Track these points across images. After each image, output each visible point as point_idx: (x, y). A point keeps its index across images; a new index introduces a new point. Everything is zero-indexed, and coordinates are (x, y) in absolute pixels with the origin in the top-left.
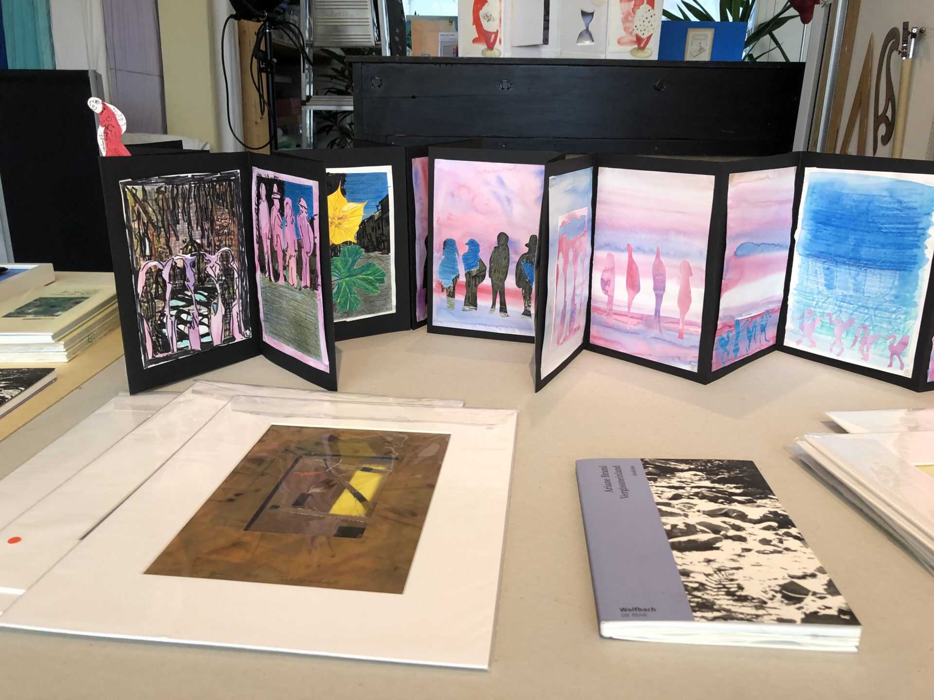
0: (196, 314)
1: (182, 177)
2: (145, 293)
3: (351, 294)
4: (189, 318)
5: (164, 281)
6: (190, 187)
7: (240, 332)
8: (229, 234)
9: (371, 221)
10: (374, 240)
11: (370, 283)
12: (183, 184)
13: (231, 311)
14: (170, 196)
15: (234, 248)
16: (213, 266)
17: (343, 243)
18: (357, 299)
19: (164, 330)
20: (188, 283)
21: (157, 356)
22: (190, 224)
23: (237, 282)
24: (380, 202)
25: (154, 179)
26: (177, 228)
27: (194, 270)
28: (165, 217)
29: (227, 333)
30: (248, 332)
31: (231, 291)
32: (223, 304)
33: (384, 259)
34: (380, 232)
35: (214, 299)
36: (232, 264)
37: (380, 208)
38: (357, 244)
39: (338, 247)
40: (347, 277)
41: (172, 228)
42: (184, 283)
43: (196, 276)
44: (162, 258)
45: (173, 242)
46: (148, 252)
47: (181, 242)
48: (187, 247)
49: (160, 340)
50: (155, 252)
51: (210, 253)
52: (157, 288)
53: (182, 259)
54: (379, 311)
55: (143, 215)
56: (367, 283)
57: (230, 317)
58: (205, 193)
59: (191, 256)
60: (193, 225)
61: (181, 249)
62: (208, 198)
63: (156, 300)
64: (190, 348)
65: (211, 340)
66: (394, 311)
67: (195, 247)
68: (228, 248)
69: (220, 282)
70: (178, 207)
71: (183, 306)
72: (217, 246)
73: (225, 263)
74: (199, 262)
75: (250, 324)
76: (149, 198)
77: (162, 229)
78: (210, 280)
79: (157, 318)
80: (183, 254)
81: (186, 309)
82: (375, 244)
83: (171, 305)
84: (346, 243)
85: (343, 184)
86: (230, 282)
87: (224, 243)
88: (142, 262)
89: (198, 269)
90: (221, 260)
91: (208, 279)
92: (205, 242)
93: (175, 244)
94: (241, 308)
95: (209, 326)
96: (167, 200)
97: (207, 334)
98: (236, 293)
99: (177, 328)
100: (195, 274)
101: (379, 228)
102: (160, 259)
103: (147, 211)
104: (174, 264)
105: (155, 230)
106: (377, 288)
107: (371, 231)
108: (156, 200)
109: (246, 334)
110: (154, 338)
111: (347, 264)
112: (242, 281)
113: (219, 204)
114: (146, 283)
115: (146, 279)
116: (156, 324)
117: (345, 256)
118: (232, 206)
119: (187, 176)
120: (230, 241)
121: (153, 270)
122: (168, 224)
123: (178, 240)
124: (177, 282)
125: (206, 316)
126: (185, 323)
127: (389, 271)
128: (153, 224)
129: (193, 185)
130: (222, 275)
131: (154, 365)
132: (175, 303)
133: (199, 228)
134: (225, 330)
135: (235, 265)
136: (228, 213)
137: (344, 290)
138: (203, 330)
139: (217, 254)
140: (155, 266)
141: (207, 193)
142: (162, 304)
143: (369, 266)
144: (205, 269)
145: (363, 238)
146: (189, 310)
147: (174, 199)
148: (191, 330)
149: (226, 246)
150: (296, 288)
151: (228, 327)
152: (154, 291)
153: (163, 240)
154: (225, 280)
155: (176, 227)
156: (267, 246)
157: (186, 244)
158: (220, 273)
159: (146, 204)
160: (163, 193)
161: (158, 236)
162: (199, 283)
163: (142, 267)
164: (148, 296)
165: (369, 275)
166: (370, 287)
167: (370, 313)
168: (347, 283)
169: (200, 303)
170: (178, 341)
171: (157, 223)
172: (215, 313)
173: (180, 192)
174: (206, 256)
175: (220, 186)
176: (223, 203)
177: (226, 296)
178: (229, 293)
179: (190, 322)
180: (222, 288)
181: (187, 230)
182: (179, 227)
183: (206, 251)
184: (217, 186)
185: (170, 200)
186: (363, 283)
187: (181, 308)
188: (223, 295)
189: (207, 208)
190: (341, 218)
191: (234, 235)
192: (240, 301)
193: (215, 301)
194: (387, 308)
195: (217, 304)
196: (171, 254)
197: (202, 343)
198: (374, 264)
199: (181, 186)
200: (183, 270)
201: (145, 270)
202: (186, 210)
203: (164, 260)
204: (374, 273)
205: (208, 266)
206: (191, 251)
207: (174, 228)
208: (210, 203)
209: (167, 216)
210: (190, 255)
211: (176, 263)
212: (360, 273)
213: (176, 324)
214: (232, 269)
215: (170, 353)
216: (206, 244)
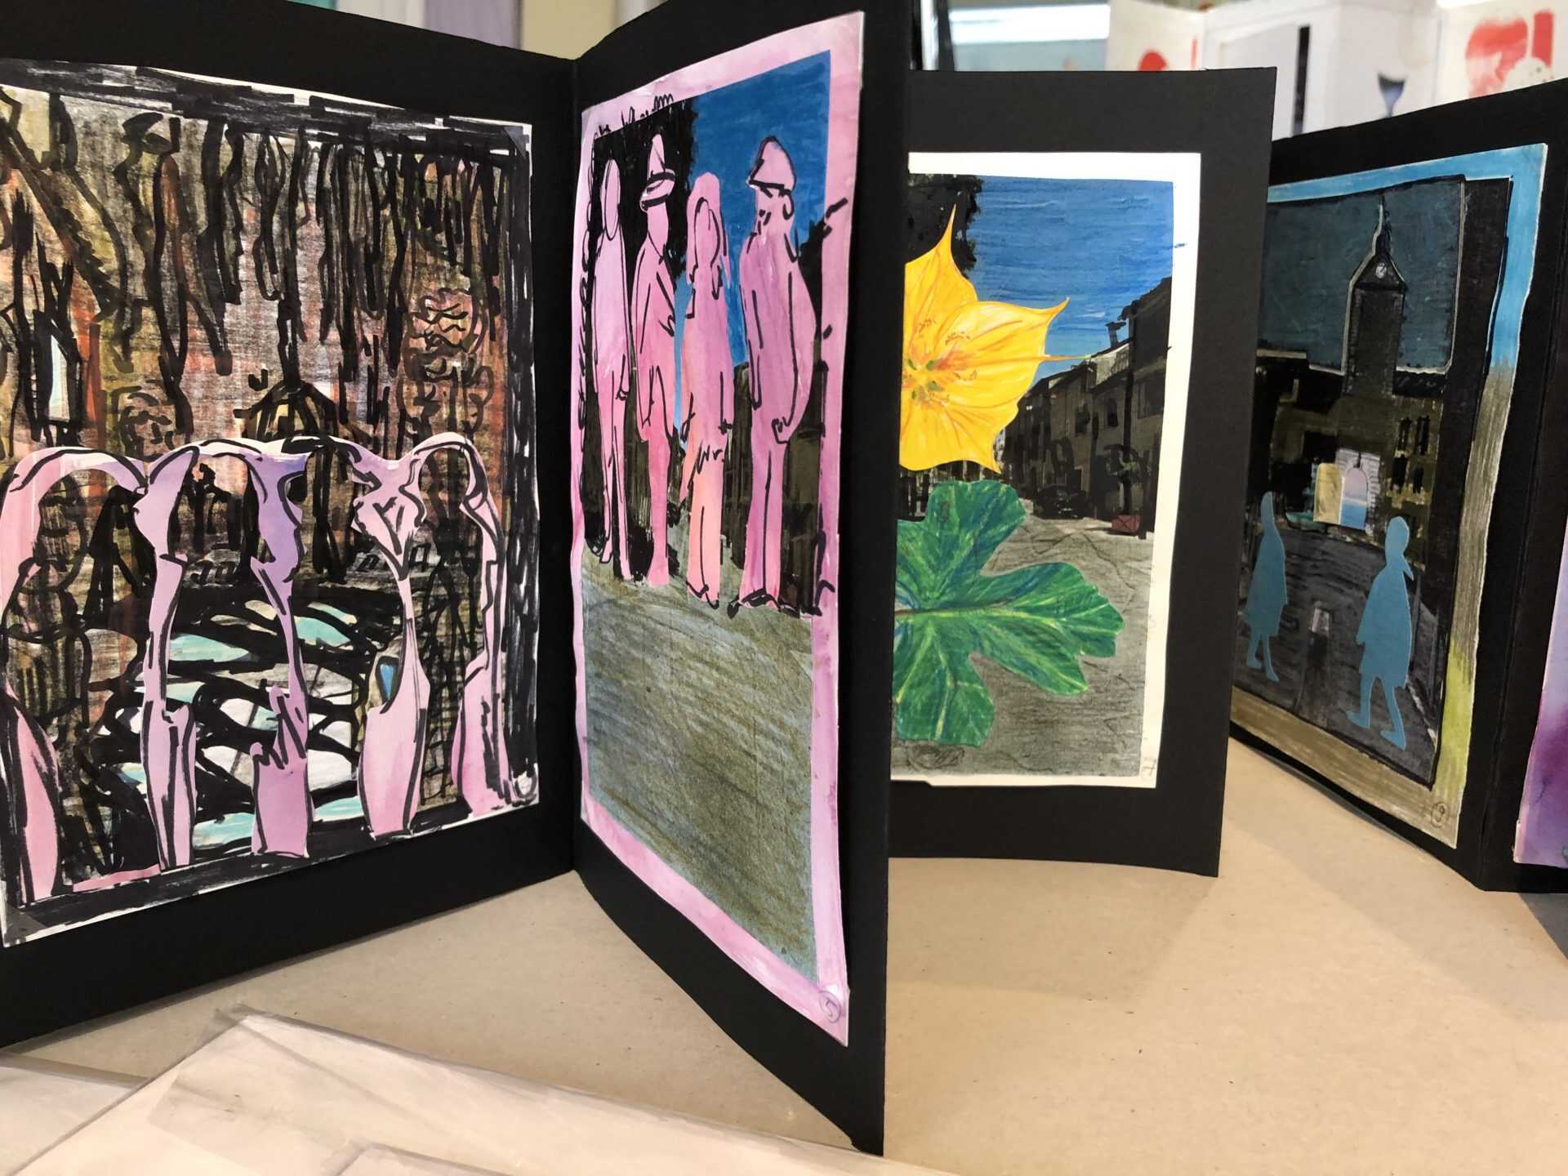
0: (297, 701)
1: (262, 96)
2: (31, 594)
3: (956, 677)
4: (263, 720)
5: (143, 548)
6: (302, 147)
7: (492, 780)
8: (469, 378)
9: (1077, 384)
10: (1083, 467)
11: (1049, 644)
12: (266, 132)
13: (456, 696)
14: (198, 171)
15: (486, 439)
16: (391, 502)
17: (942, 467)
18: (982, 703)
19: (131, 770)
20: (267, 566)
21: (79, 887)
22: (289, 310)
23: (492, 579)
24: (1132, 310)
25: (117, 74)
26: (227, 320)
27: (297, 511)
28: (165, 259)
29: (436, 784)
30: (524, 782)
31: (464, 615)
32: (426, 664)
33: (1118, 553)
34: (1115, 436)
35: (386, 642)
36: (473, 503)
37: (1124, 333)
38: (1004, 477)
39: (919, 481)
40: (945, 607)
41: (200, 312)
42: (245, 563)
43: (308, 539)
44: (139, 441)
45: (200, 377)
46: (58, 405)
47: (238, 378)
48: (268, 405)
49: (105, 811)
50: (102, 411)
51: (376, 445)
52: (101, 578)
53: (241, 457)
54: (1076, 767)
55: (45, 228)
56: (1033, 645)
57: (454, 720)
58: (373, 187)
59: (286, 449)
60: (304, 318)
61: (238, 414)
62: (387, 212)
63: (91, 632)
64: (256, 846)
65: (361, 814)
66: (1146, 778)
67: (307, 415)
68: (461, 439)
69: (415, 574)
70: (239, 227)
71: (236, 666)
72: (414, 421)
73: (443, 496)
74: (322, 481)
75: (534, 747)
76: (83, 155)
77: (148, 313)
78: (372, 562)
79: (96, 713)
80: (245, 435)
81: (250, 679)
82: (1085, 486)
83: (172, 655)
84: (955, 469)
85: (963, 223)
86: (459, 575)
87: (445, 411)
88: (21, 448)
89: (320, 509)
90: (426, 480)
91: (361, 556)
92: (358, 396)
93: (209, 385)
94: (501, 687)
95: (353, 755)
96: (181, 185)
97: (345, 790)
98: (483, 626)
99: (200, 757)
100: (299, 530)
101: (1112, 421)
102: (127, 444)
103: (67, 215)
104: (198, 475)
105: (106, 311)
106: (1075, 672)
107: (1070, 429)
108: (121, 172)
109: (517, 787)
110: (68, 803)
111: (950, 556)
112: (514, 579)
113: (431, 247)
114: (39, 548)
115: (43, 531)
116: (85, 740)
117: (944, 520)
118: (490, 269)
119: (291, 98)
120: (473, 410)
121: (85, 492)
122: (182, 294)
123: (224, 369)
124: (208, 558)
125: (345, 713)
126: (239, 737)
127: (1139, 606)
128: (98, 282)
129: (314, 144)
130: (426, 547)
131: (61, 928)
132: (191, 648)
133: (334, 335)
134: (428, 774)
135: (488, 510)
136: (470, 292)
137: (925, 659)
138: (327, 769)
139: (408, 455)
140: (98, 476)
141: (382, 192)
142: (125, 648)
143: (1050, 573)
144: (353, 513)
145: (1033, 455)
146: (264, 683)
147: (221, 187)
148: (269, 771)
149: (451, 426)
150: (716, 606)
151: (440, 761)
152: (86, 587)
153: (145, 362)
154: (439, 568)
155: (220, 314)
156: (614, 429)
157: (263, 394)
158: (422, 536)
159: (65, 180)
160: (165, 149)
161: (124, 338)
162: (318, 569)
163: (22, 470)
164: (47, 609)
165: (1047, 611)
166: (1046, 664)
167: (1032, 770)
168: (943, 633)
169: (319, 655)
170: (196, 819)
171: (124, 283)
172: (388, 702)
173: (251, 162)
174: (358, 458)
175: (441, 174)
176: (451, 248)
177: (441, 631)
178: (455, 621)
179: (266, 738)
180: (425, 600)
181: (275, 333)
182: (233, 315)
183: (358, 436)
184: (430, 173)
185: (199, 188)
186: (1016, 642)
187: (226, 674)
188: (426, 627)
189: (375, 256)
190: (942, 365)
191: (491, 387)
192: (502, 656)
193: (391, 652)
194: (1115, 762)
195: (397, 664)
196: (185, 424)
197: (315, 827)
198: (1072, 571)
199: (255, 136)
200: (245, 508)
201: (38, 488)
202: (278, 249)
203: (148, 452)
204: (1070, 607)
205: (368, 500)
206: (285, 429)
207: (211, 316)
208: (392, 238)
209: (176, 254)
210: (280, 443)
211: (209, 474)
212: (1006, 600)
213: (193, 740)
214: (473, 525)
215: (154, 870)
216: (362, 408)
